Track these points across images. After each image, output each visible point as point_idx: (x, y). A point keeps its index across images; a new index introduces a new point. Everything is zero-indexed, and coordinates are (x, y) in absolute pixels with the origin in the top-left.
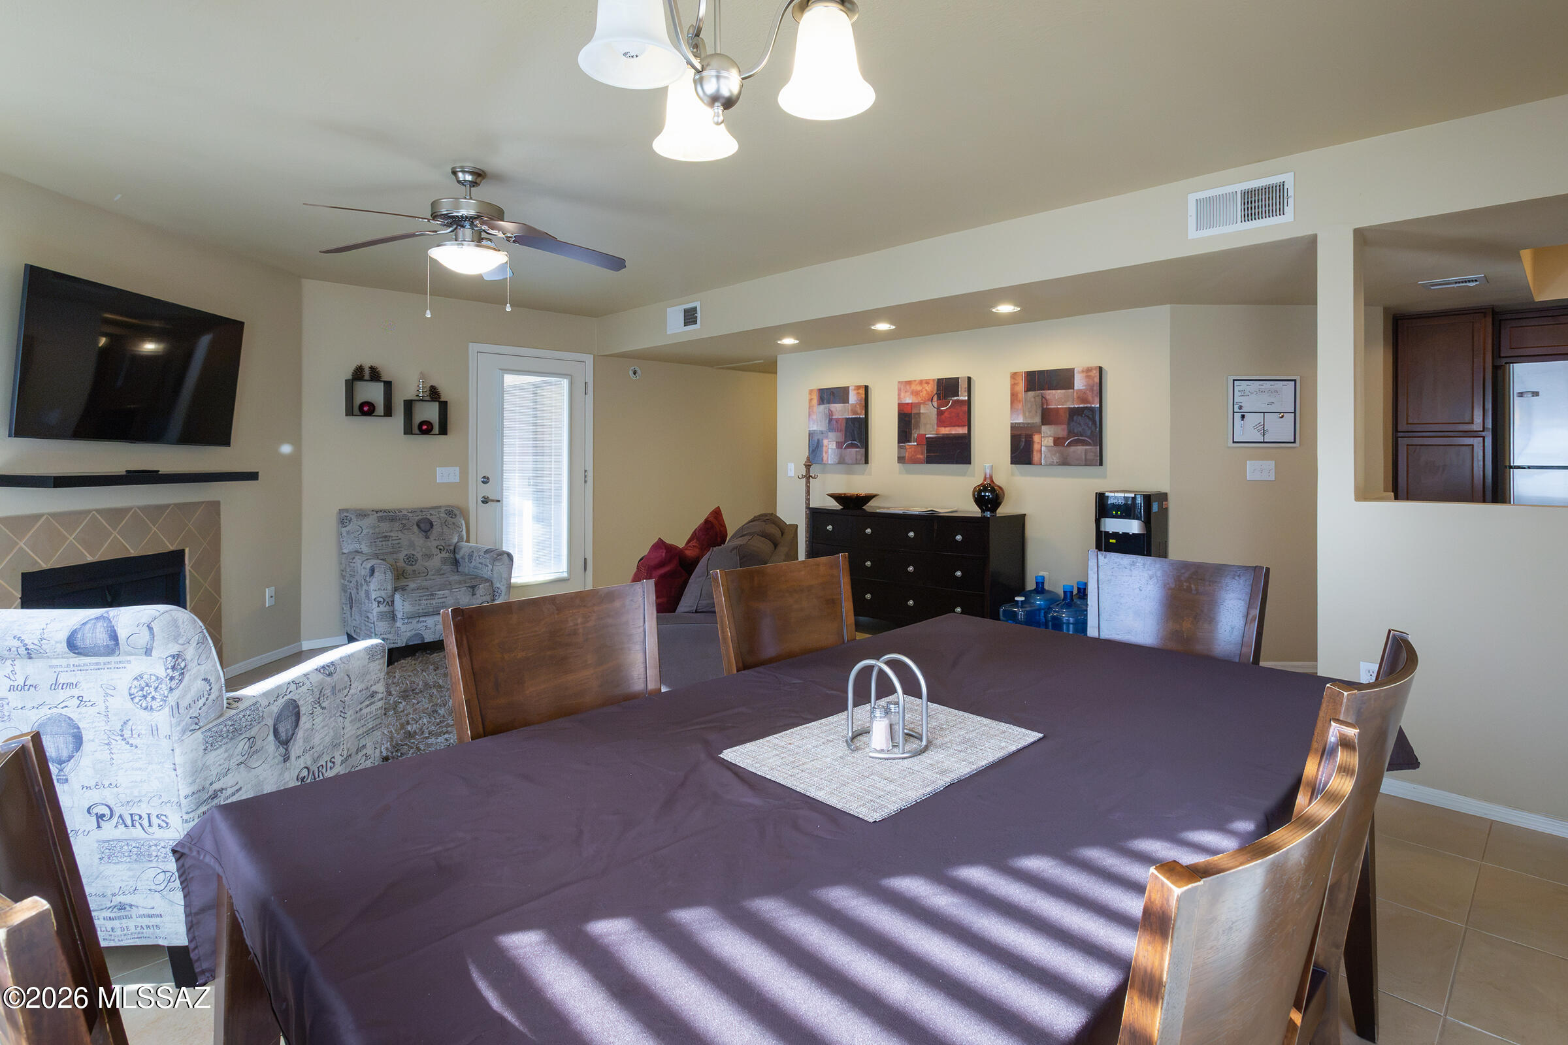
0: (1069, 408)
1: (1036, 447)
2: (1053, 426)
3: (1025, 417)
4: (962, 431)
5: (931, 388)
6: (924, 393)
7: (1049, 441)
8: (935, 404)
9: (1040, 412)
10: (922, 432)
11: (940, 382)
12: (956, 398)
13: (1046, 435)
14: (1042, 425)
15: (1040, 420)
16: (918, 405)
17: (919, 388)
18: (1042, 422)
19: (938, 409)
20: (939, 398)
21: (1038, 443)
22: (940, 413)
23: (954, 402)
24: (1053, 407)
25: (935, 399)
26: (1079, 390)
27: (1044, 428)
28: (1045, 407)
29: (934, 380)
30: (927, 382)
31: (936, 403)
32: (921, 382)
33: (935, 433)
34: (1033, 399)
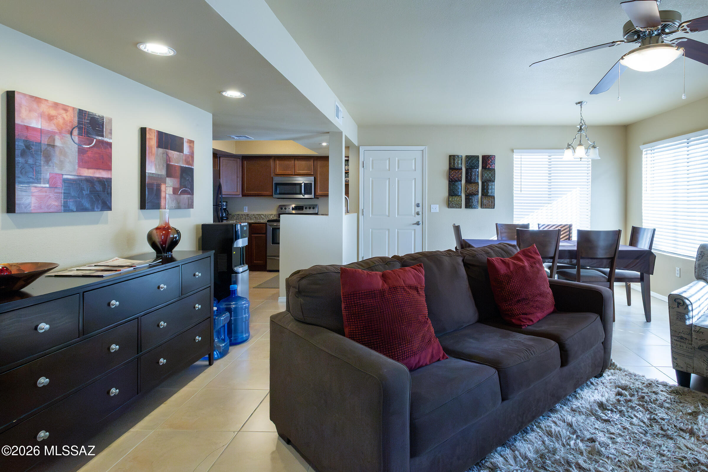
0: (181, 166)
1: (163, 194)
2: (172, 179)
3: (156, 169)
4: (102, 174)
5: (72, 118)
6: (61, 121)
7: (170, 191)
8: (76, 139)
9: (165, 166)
10: (57, 171)
11: (81, 113)
12: (100, 138)
13: (169, 186)
14: (167, 177)
15: (166, 174)
16: (52, 135)
17: (53, 112)
18: (167, 175)
19: (79, 145)
20: (80, 134)
21: (164, 191)
22: (81, 151)
23: (98, 141)
24: (172, 164)
25: (76, 132)
26: (186, 155)
27: (168, 180)
28: (168, 163)
29: (74, 108)
30: (65, 108)
31: (77, 137)
32: (56, 105)
33: (74, 174)
34: (162, 155)
